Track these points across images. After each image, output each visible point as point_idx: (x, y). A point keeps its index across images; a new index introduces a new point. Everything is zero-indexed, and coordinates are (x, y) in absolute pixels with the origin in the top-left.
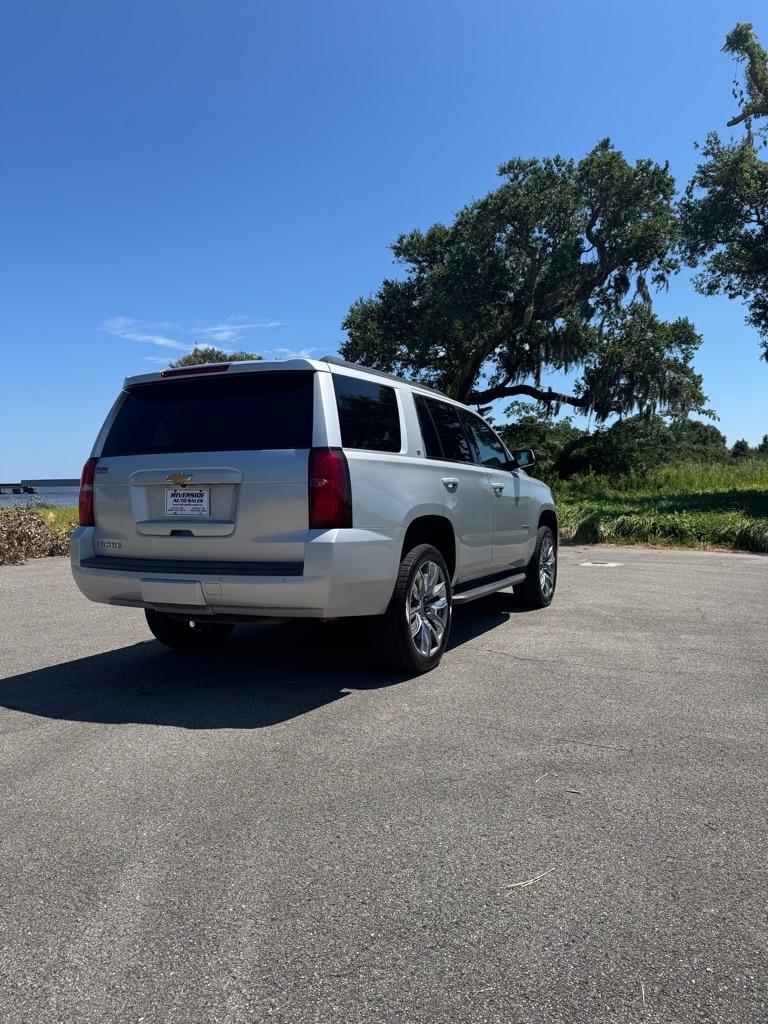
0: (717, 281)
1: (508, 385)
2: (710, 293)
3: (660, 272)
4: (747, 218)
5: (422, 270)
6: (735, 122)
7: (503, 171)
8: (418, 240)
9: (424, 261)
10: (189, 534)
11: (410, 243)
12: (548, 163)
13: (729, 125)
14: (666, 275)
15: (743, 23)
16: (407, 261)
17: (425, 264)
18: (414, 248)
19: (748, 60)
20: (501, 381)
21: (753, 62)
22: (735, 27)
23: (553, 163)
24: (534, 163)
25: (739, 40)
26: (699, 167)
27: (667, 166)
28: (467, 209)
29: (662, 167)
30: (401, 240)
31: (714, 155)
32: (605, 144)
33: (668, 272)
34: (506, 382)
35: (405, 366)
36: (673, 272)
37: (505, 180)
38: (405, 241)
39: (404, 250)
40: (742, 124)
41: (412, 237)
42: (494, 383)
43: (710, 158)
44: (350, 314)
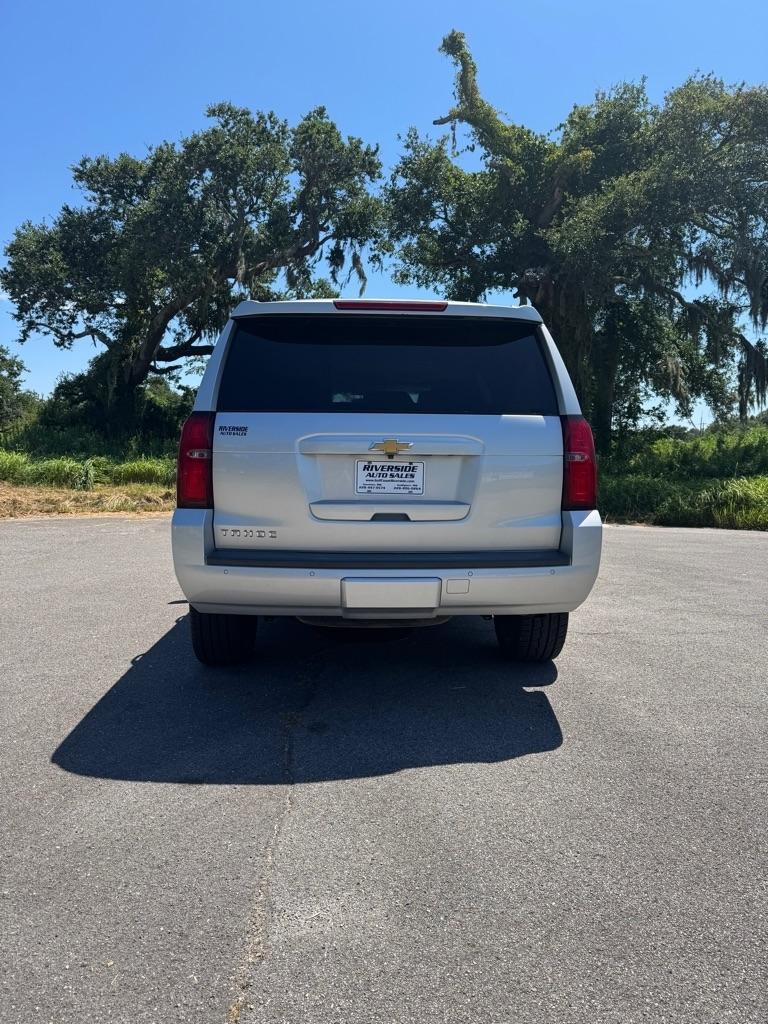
0: (408, 270)
1: (194, 344)
2: (403, 282)
3: (376, 252)
4: (434, 215)
5: (104, 202)
6: (442, 122)
7: (212, 113)
8: (107, 168)
9: (108, 192)
10: (405, 518)
11: (95, 169)
12: (261, 117)
13: (435, 123)
14: (381, 257)
15: (457, 31)
16: (89, 188)
17: (108, 196)
18: (100, 175)
19: (460, 68)
20: (187, 338)
21: (465, 70)
22: (450, 33)
23: (266, 118)
24: (246, 113)
25: (453, 45)
26: (402, 158)
27: (378, 149)
28: (166, 144)
29: (373, 149)
30: (83, 164)
31: (414, 149)
32: (321, 112)
33: (384, 254)
34: (192, 340)
35: (78, 308)
36: (388, 254)
37: (215, 123)
38: (88, 165)
39: (87, 175)
40: (448, 125)
41: (99, 163)
42: (179, 339)
43: (410, 151)
44: (15, 238)
